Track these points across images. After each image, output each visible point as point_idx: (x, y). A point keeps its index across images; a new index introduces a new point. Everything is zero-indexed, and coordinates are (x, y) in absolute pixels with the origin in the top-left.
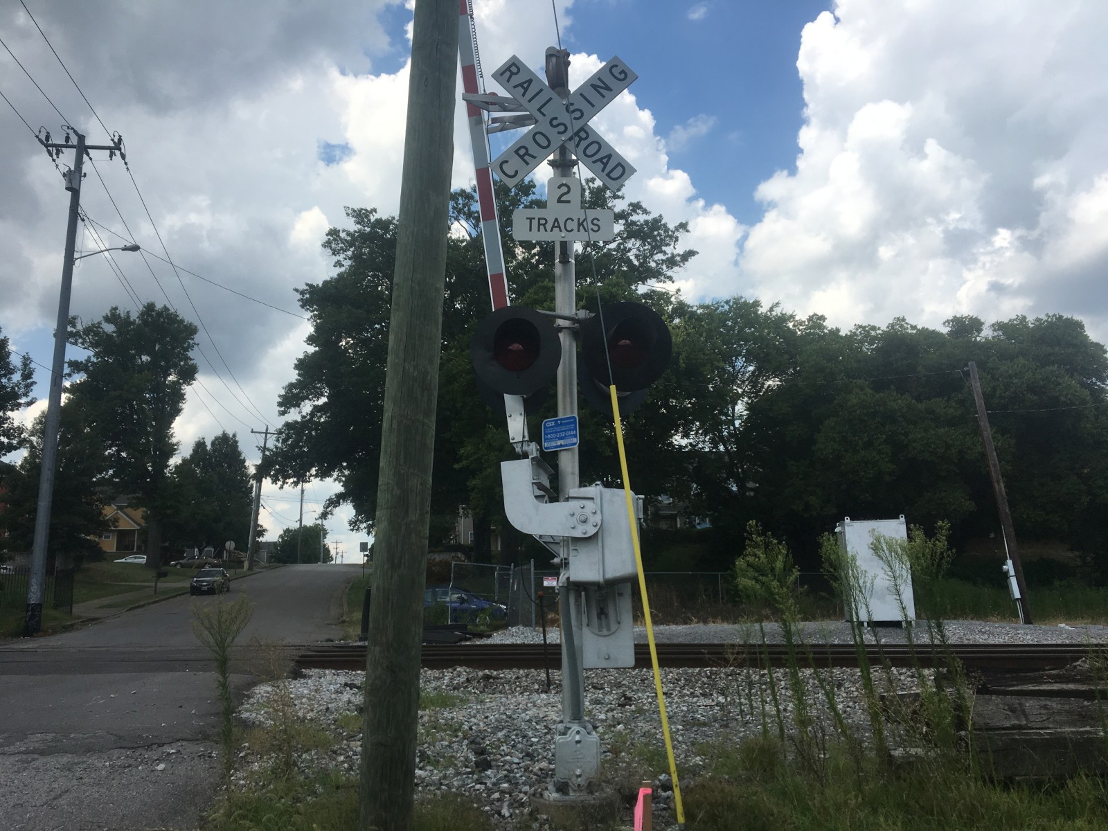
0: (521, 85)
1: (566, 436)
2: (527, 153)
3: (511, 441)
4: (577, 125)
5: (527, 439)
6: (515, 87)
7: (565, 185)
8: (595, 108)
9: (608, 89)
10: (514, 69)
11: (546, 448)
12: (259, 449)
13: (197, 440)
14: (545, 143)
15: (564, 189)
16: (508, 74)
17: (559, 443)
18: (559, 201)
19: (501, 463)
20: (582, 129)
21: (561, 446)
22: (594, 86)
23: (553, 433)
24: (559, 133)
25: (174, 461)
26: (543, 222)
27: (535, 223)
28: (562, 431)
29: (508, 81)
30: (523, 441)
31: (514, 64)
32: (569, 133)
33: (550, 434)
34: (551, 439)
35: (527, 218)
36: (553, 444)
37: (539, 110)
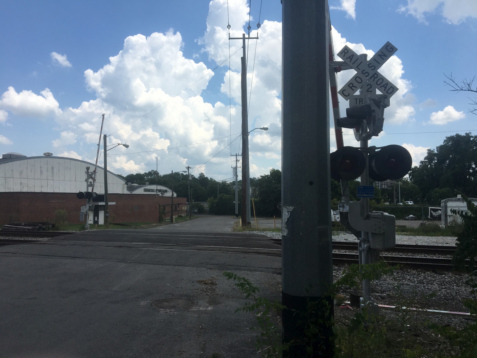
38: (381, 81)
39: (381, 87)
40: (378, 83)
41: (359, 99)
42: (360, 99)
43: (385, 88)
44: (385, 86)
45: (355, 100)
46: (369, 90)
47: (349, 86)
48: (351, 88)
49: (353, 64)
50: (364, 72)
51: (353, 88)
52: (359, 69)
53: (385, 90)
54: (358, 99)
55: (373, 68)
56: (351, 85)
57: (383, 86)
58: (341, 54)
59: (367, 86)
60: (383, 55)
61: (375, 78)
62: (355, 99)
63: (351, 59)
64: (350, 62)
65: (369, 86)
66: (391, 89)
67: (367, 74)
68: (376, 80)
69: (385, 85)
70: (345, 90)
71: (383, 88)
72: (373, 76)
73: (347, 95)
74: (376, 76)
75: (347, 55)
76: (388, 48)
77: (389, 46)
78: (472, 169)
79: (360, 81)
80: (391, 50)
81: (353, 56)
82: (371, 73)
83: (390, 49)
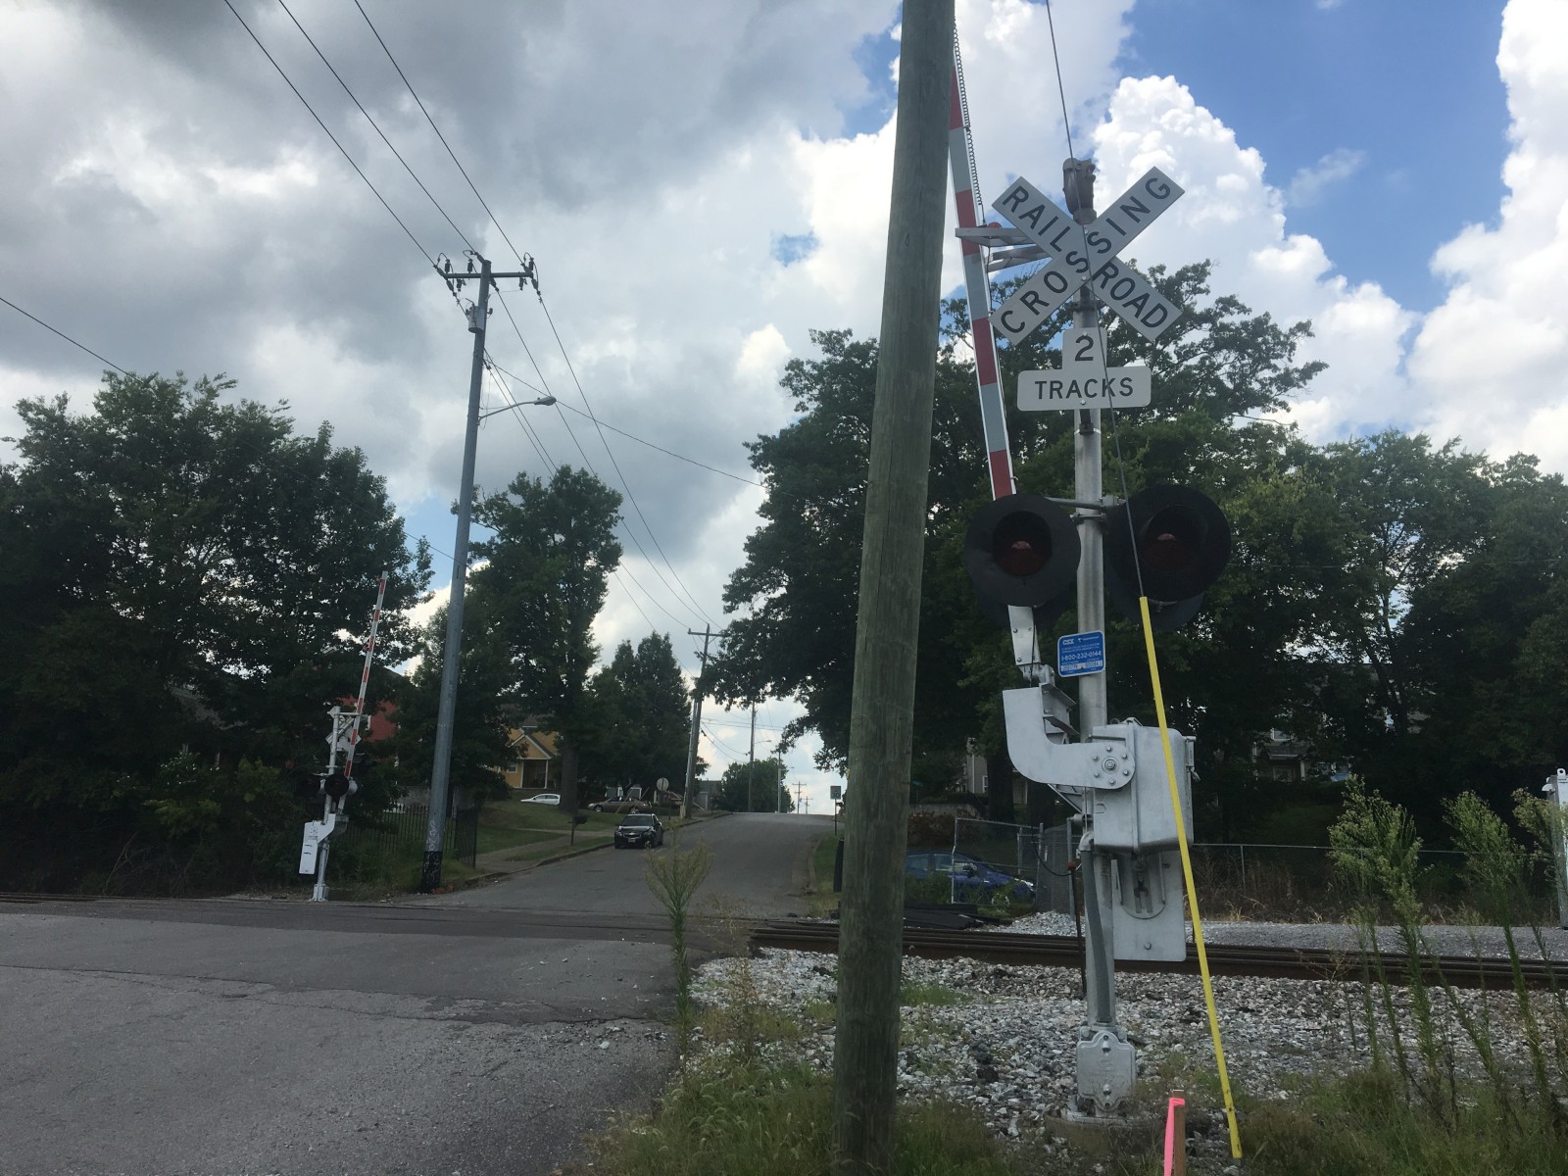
0: (1029, 214)
1: (1088, 657)
2: (1037, 300)
3: (1017, 663)
4: (1105, 258)
5: (1037, 660)
6: (1021, 217)
7: (1083, 338)
8: (1126, 236)
9: (1144, 210)
10: (1020, 195)
11: (1063, 673)
12: (699, 656)
13: (621, 643)
14: (1059, 285)
15: (1085, 343)
16: (1013, 201)
17: (1080, 666)
18: (1078, 358)
19: (1005, 693)
20: (1109, 264)
21: (1082, 670)
22: (1125, 209)
23: (1072, 654)
24: (1078, 271)
25: (594, 671)
26: (1056, 386)
27: (1046, 388)
28: (1084, 652)
29: (1013, 210)
30: (1032, 664)
31: (1020, 189)
32: (1094, 269)
33: (1068, 654)
34: (1070, 662)
35: (1036, 383)
36: (1072, 668)
37: (1053, 244)
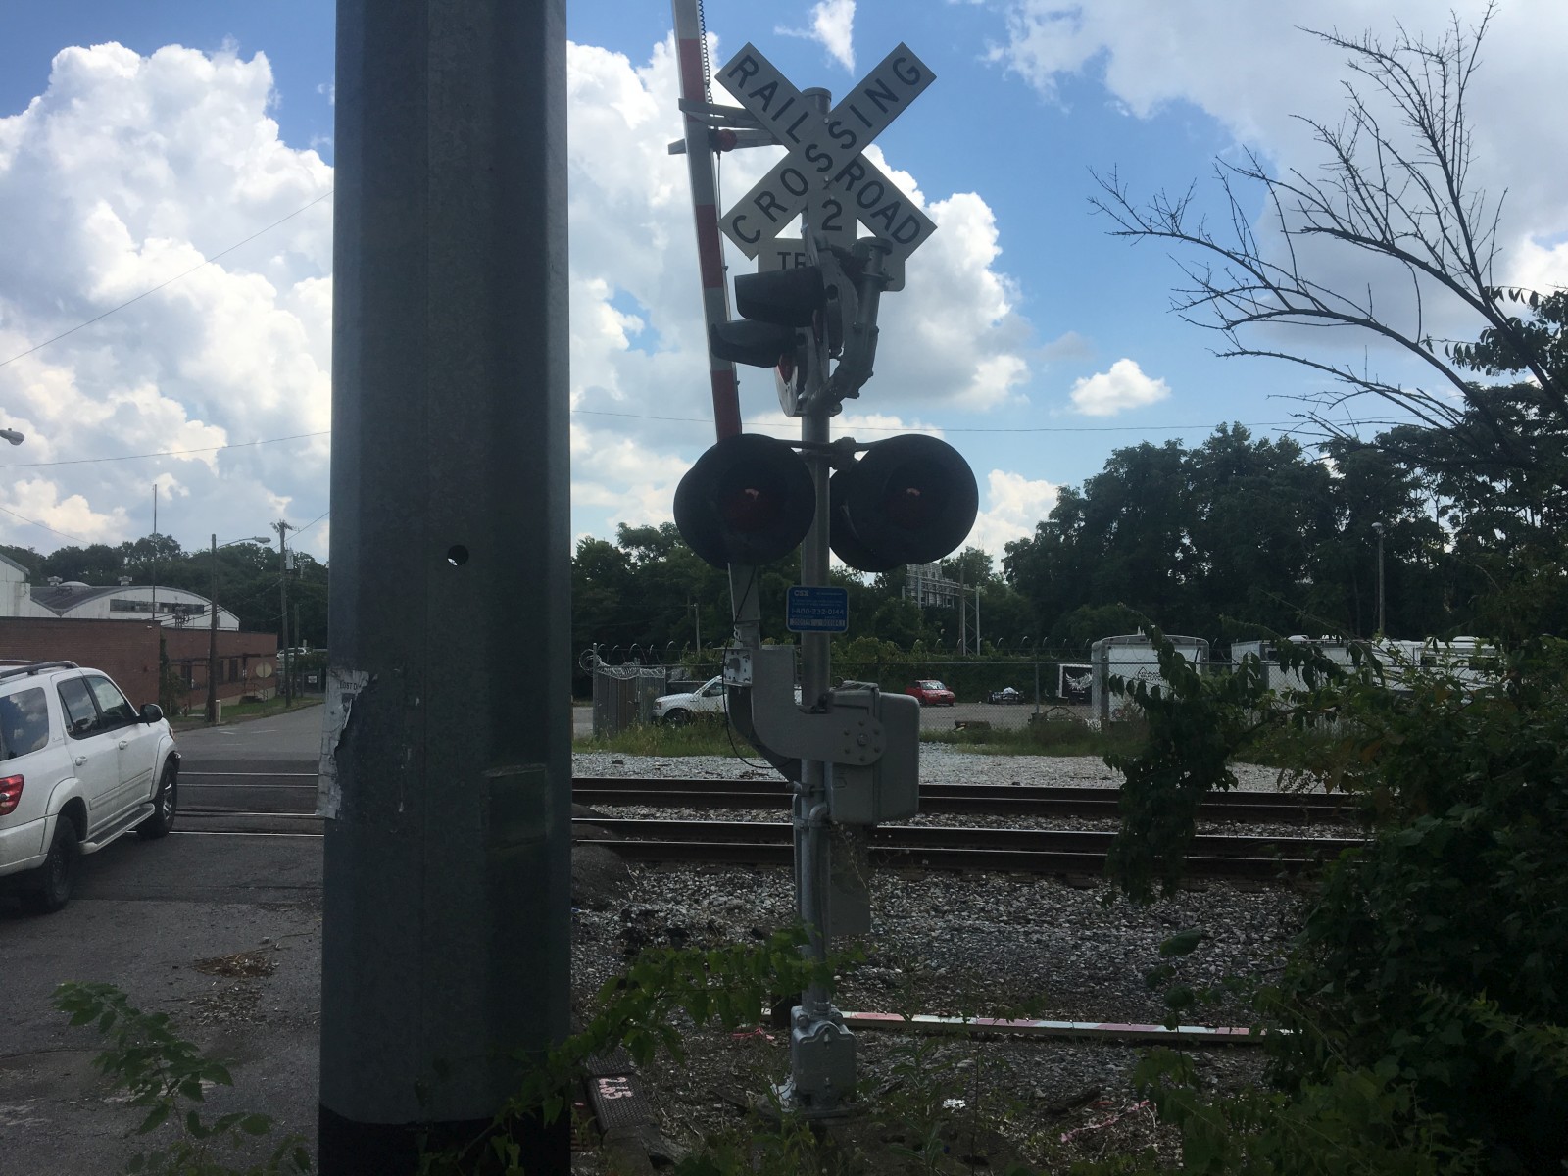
38: (874, 190)
39: (874, 215)
40: (865, 200)
41: (793, 255)
42: (797, 255)
43: (890, 219)
44: (889, 212)
45: (781, 256)
46: (831, 223)
47: (757, 201)
48: (766, 210)
49: (775, 118)
50: (813, 153)
51: (773, 210)
52: (797, 141)
53: (887, 228)
54: (790, 254)
55: (847, 139)
56: (766, 201)
57: (883, 212)
58: (731, 75)
59: (825, 206)
60: (884, 93)
61: (853, 179)
62: (779, 253)
63: (768, 100)
64: (765, 109)
65: (832, 209)
66: (910, 228)
67: (823, 162)
68: (858, 186)
69: (888, 208)
70: (743, 217)
71: (882, 220)
72: (846, 171)
73: (752, 236)
74: (856, 172)
75: (756, 82)
76: (903, 68)
77: (904, 60)
78: (1181, 551)
79: (798, 186)
80: (913, 77)
81: (774, 86)
82: (840, 161)
83: (909, 72)
